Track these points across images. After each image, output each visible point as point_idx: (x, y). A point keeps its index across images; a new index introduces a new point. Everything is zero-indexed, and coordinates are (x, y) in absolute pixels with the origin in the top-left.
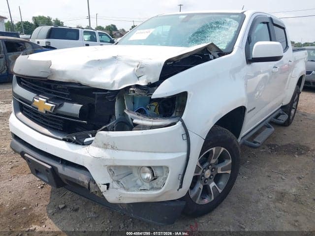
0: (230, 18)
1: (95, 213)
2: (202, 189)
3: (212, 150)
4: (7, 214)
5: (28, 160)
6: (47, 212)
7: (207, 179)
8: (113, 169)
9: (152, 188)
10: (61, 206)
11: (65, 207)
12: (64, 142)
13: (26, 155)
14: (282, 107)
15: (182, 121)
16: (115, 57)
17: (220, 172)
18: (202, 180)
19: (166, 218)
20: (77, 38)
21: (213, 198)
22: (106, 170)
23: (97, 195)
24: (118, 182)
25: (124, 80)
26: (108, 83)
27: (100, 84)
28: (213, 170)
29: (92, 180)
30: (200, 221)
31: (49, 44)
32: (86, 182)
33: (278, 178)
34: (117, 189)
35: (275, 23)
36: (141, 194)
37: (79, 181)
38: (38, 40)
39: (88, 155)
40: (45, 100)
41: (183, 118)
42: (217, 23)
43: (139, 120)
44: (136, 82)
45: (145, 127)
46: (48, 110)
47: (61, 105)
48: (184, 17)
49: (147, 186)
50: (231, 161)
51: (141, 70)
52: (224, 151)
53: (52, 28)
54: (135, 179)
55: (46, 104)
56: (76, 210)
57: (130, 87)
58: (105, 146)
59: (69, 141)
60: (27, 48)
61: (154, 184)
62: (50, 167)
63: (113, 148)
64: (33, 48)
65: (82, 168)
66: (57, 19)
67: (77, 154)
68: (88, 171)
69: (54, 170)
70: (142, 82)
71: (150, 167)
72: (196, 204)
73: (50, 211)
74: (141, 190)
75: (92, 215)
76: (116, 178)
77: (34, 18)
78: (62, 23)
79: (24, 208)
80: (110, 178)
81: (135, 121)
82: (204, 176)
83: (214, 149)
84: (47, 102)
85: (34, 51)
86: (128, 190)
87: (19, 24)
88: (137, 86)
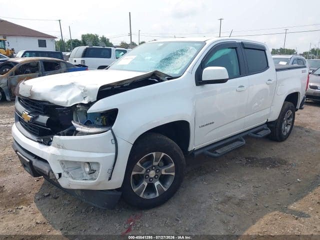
0: (193, 46)
1: (69, 201)
2: (146, 186)
3: (152, 154)
4: (7, 197)
5: (20, 157)
6: (35, 198)
7: (152, 178)
8: (64, 163)
9: (92, 179)
10: (46, 194)
11: (49, 195)
12: (38, 143)
13: (18, 153)
14: (268, 123)
15: (112, 130)
16: (73, 83)
17: (163, 173)
18: (146, 178)
19: (106, 203)
20: (110, 57)
21: (158, 195)
22: (59, 164)
23: (55, 181)
24: (68, 173)
25: (74, 99)
26: (64, 102)
27: (59, 102)
28: (158, 171)
29: (51, 170)
30: (146, 213)
31: (84, 63)
32: (47, 171)
33: (236, 185)
34: (67, 177)
35: (246, 47)
36: (83, 183)
37: (43, 171)
38: (75, 59)
39: (48, 152)
40: (27, 113)
41: (113, 128)
42: (182, 50)
43: (80, 128)
44: (82, 101)
45: (83, 134)
46: (29, 120)
47: (37, 117)
48: (161, 45)
49: (88, 177)
50: (173, 165)
51: (85, 93)
52: (164, 155)
53: (87, 48)
54: (82, 172)
55: (29, 116)
56: (56, 198)
57: (77, 104)
58: (58, 146)
59: (41, 143)
60: (62, 66)
61: (93, 175)
62: (28, 161)
63: (63, 148)
64: (67, 67)
65: (46, 161)
66: (103, 36)
67: (43, 151)
68: (48, 163)
69: (31, 162)
70: (86, 102)
71: (88, 163)
72: (141, 198)
73: (37, 198)
74: (83, 179)
75: (66, 202)
76: (66, 170)
77: (83, 37)
78: (108, 39)
79: (20, 194)
80: (61, 169)
81: (77, 129)
82: (148, 175)
83: (154, 154)
84: (29, 114)
85: (68, 69)
86: (74, 179)
87: (69, 42)
88: (82, 104)
